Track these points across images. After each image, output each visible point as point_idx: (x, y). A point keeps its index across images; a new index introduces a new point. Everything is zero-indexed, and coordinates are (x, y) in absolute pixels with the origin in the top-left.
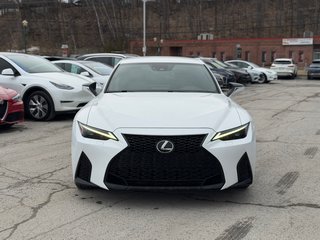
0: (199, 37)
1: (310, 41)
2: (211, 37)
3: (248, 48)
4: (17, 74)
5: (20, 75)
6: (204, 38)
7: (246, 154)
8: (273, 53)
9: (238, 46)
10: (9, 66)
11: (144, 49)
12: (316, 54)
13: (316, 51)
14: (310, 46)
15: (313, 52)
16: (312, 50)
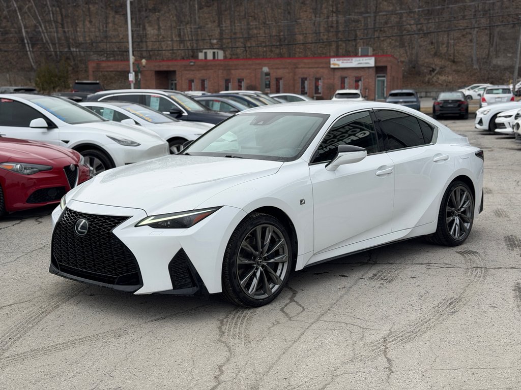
0: (201, 56)
1: (370, 62)
2: (221, 55)
3: (280, 73)
4: (51, 126)
5: (56, 127)
6: (210, 57)
7: (182, 251)
8: (317, 79)
9: (266, 69)
10: (39, 115)
11: (131, 77)
12: (378, 80)
13: (378, 77)
14: (371, 70)
15: (375, 79)
16: (374, 75)
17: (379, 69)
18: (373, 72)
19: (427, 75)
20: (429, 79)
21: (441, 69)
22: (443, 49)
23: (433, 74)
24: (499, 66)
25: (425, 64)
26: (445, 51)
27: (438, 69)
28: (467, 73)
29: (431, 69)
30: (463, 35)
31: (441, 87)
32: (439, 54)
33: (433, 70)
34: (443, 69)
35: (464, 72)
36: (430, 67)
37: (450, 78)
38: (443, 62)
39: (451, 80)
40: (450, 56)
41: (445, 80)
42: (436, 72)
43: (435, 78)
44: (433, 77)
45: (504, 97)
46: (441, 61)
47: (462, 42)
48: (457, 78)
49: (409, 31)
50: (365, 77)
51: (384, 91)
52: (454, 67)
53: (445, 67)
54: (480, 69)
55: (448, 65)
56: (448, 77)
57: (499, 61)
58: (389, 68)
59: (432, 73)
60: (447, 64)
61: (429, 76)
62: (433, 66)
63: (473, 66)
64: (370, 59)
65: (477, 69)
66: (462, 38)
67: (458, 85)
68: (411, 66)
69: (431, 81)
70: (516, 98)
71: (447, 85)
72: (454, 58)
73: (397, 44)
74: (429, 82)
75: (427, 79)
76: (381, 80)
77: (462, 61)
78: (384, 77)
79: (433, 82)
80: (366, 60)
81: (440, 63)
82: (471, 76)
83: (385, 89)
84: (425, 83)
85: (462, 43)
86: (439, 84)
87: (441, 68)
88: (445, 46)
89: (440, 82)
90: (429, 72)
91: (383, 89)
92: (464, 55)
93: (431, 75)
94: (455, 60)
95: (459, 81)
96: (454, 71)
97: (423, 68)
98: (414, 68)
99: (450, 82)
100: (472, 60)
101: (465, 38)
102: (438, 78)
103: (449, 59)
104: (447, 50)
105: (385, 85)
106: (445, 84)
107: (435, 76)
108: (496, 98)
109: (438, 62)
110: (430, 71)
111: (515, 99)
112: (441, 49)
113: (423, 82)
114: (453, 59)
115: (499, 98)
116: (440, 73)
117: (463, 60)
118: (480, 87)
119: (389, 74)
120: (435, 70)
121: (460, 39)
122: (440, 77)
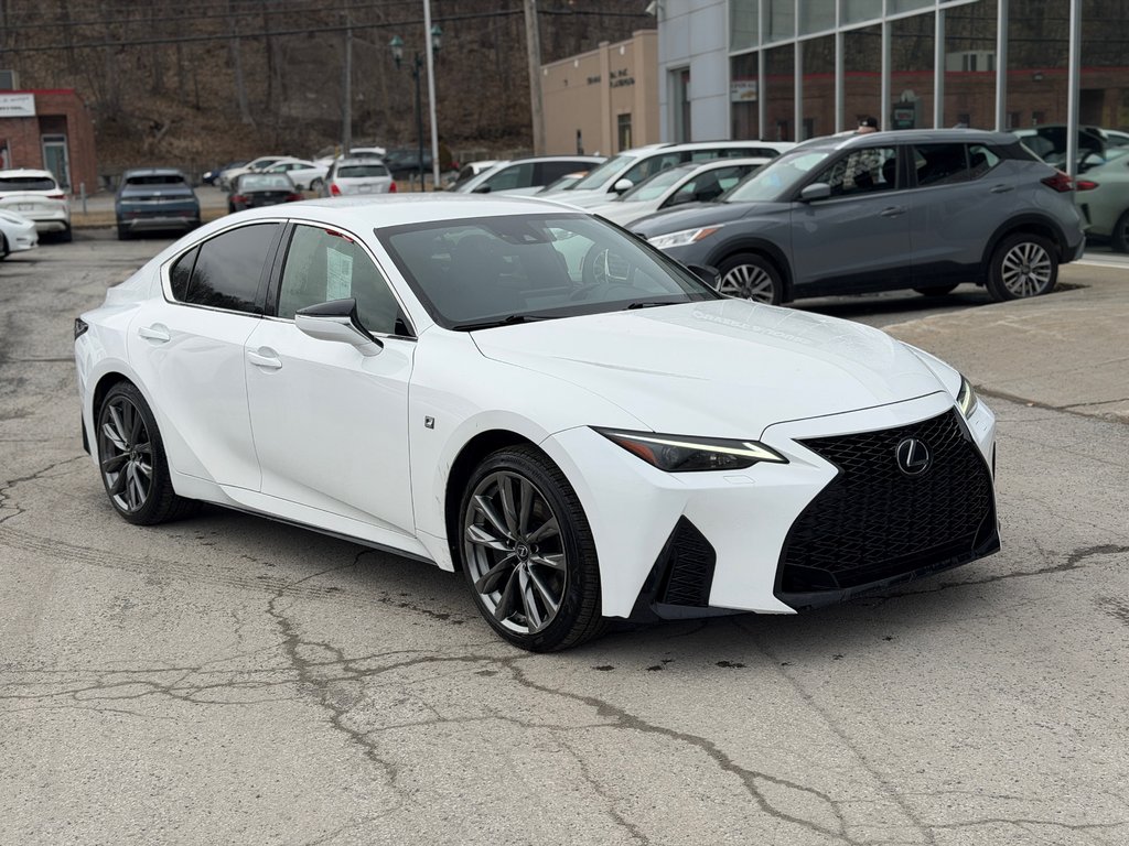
1: (25, 105)
12: (48, 148)
13: (46, 140)
14: (27, 123)
15: (41, 146)
16: (37, 136)
17: (48, 123)
18: (33, 129)
19: (144, 137)
20: (151, 145)
21: (174, 125)
22: (171, 80)
23: (159, 135)
24: (296, 120)
25: (137, 113)
26: (177, 85)
27: (167, 123)
28: (232, 132)
29: (152, 124)
30: (208, 51)
31: (181, 164)
32: (164, 91)
33: (158, 126)
34: (179, 125)
35: (226, 132)
36: (150, 120)
37: (197, 143)
38: (174, 107)
39: (200, 149)
40: (188, 95)
41: (187, 148)
42: (164, 130)
43: (164, 143)
44: (159, 142)
45: (376, 184)
46: (171, 107)
47: (207, 65)
48: (211, 143)
49: (84, 37)
50: (14, 140)
51: (64, 172)
52: (201, 121)
53: (182, 119)
54: (258, 124)
55: (188, 114)
56: (192, 140)
57: (294, 108)
58: (71, 120)
59: (155, 131)
60: (184, 113)
61: (150, 140)
62: (156, 117)
63: (241, 119)
64: (24, 99)
65: (250, 125)
66: (205, 56)
67: (217, 158)
68: (105, 116)
69: (156, 151)
70: (399, 185)
71: (193, 160)
72: (198, 102)
73: (63, 65)
74: (151, 152)
75: (146, 146)
76: (56, 148)
77: (215, 108)
78: (61, 139)
79: (160, 151)
80: (13, 100)
81: (170, 111)
82: (241, 139)
83: (67, 169)
84: (145, 155)
85: (209, 67)
86: (175, 156)
87: (173, 122)
88: (171, 73)
89: (176, 152)
90: (148, 131)
91: (63, 169)
92: (216, 94)
93: (154, 136)
94: (201, 104)
95: (217, 150)
96: (204, 128)
97: (135, 121)
98: (114, 120)
99: (198, 153)
100: (238, 106)
101: (213, 56)
102: (171, 144)
103: (186, 102)
104: (181, 82)
105: (66, 159)
106: (188, 157)
107: (163, 138)
108: (360, 186)
109: (164, 109)
110: (151, 128)
111: (397, 188)
112: (165, 79)
113: (138, 152)
114: (195, 102)
115: (365, 185)
116: (173, 133)
117: (216, 104)
118: (278, 164)
119: (72, 135)
120: (162, 126)
121: (203, 59)
122: (176, 143)
